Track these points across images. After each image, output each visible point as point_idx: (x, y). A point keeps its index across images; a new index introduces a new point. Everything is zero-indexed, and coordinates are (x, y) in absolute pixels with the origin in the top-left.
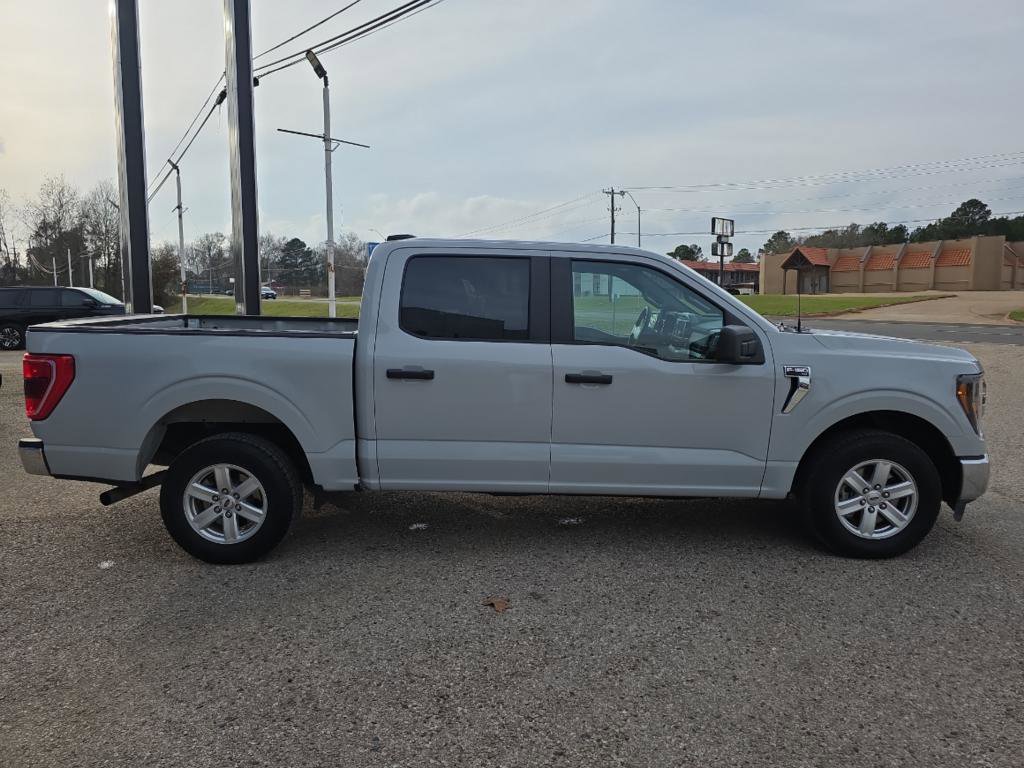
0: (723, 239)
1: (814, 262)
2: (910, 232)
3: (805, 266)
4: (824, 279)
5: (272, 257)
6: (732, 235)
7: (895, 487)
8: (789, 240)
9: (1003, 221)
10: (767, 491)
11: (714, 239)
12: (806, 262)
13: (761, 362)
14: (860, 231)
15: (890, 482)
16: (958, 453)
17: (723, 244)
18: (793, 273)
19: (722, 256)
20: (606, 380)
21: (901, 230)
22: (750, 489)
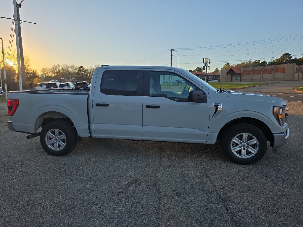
0: (207, 65)
1: (236, 72)
2: (267, 63)
3: (233, 74)
4: (239, 77)
5: (75, 72)
6: (210, 64)
7: (250, 141)
8: (230, 66)
9: (295, 59)
10: (208, 142)
11: (204, 65)
12: (234, 72)
13: (206, 102)
14: (252, 63)
15: (248, 140)
16: (272, 132)
17: (206, 66)
18: (229, 76)
19: (206, 70)
20: (158, 107)
21: (264, 62)
22: (203, 141)
